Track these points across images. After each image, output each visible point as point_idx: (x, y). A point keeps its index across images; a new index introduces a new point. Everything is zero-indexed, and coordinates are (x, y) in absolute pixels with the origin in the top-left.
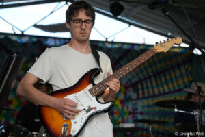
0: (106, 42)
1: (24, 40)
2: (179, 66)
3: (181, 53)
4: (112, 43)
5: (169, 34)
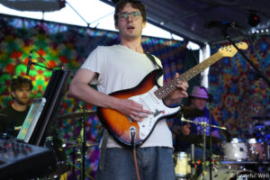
0: (88, 28)
3: (173, 48)
4: (95, 29)
5: (162, 24)
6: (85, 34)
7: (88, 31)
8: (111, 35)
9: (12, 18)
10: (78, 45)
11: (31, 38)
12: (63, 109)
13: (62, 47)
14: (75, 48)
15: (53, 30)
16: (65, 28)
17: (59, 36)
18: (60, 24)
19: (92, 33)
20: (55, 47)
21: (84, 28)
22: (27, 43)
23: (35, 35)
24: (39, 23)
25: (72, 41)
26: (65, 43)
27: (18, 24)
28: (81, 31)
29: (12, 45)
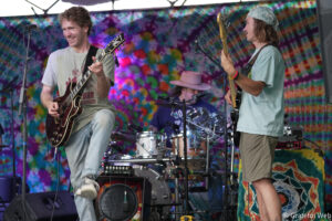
6: (167, 16)
7: (171, 12)
8: (204, 12)
10: (159, 32)
11: (100, 35)
12: (142, 116)
13: (137, 40)
14: (154, 37)
15: (125, 20)
16: (140, 15)
17: (133, 26)
18: (133, 11)
19: (176, 14)
20: (128, 40)
21: (166, 10)
23: (104, 30)
24: (107, 16)
25: (150, 29)
26: (141, 33)
28: (161, 14)
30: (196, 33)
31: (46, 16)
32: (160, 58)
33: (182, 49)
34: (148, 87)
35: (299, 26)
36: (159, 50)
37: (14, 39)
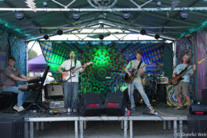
0: (119, 40)
1: (83, 43)
2: (156, 50)
3: (158, 44)
4: (122, 41)
6: (118, 43)
8: (128, 42)
9: (92, 41)
10: (116, 47)
13: (109, 49)
14: (114, 48)
15: (106, 43)
16: (110, 42)
17: (108, 45)
20: (107, 49)
22: (97, 49)
23: (100, 46)
24: (101, 42)
25: (113, 46)
26: (110, 47)
27: (94, 43)
28: (116, 42)
29: (92, 50)
30: (126, 48)
31: (83, 41)
32: (116, 54)
33: (122, 52)
34: (112, 62)
35: (153, 48)
36: (116, 52)
37: (73, 47)
